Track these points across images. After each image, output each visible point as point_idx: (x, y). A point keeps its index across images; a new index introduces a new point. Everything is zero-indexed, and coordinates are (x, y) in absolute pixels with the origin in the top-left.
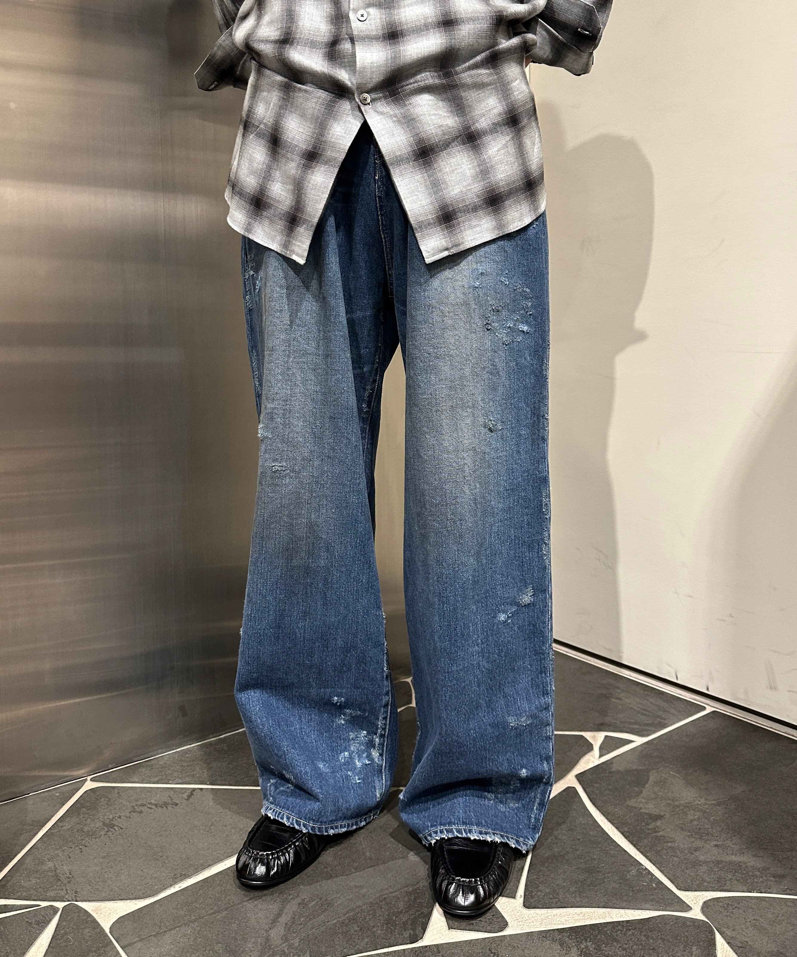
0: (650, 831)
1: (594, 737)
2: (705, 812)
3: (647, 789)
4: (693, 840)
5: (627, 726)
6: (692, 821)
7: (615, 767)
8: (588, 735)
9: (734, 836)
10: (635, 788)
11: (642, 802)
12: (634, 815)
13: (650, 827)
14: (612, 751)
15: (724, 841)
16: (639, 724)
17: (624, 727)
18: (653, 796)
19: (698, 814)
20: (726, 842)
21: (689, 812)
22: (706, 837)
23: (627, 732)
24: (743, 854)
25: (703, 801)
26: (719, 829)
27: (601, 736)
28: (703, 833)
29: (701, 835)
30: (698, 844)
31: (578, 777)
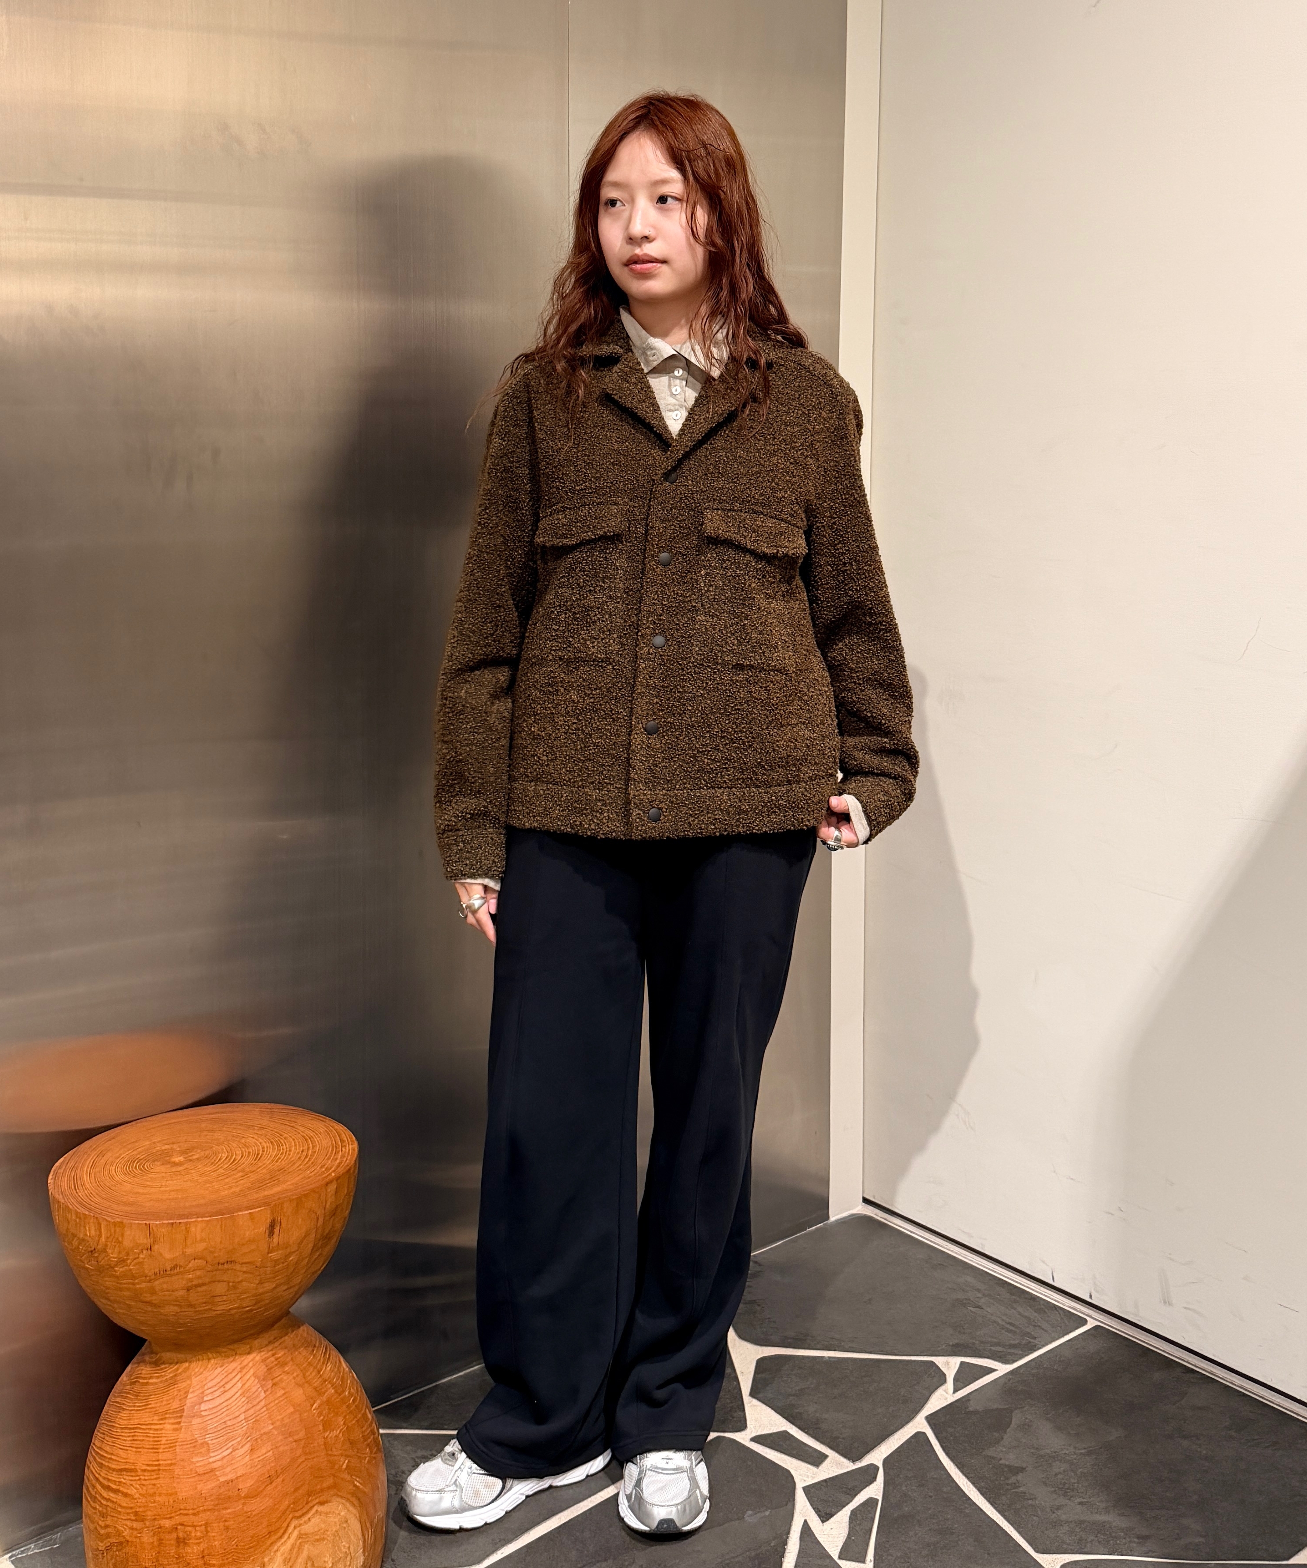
0: (1009, 1487)
1: (948, 1364)
2: (1072, 1463)
3: (1009, 1434)
4: (1055, 1496)
5: (988, 1348)
6: (1056, 1475)
7: (974, 1405)
8: (940, 1361)
9: (1102, 1492)
10: (995, 1434)
11: (1002, 1451)
12: (993, 1467)
13: (1010, 1482)
14: (972, 1383)
15: (1090, 1498)
16: (1002, 1345)
17: (985, 1351)
18: (1016, 1443)
19: (1065, 1466)
20: (1092, 1499)
21: (1054, 1464)
22: (1072, 1493)
23: (989, 1358)
24: (1107, 1511)
25: (1073, 1449)
26: (1087, 1483)
27: (956, 1362)
28: (1068, 1489)
29: (1066, 1491)
30: (1062, 1501)
31: (930, 1419)
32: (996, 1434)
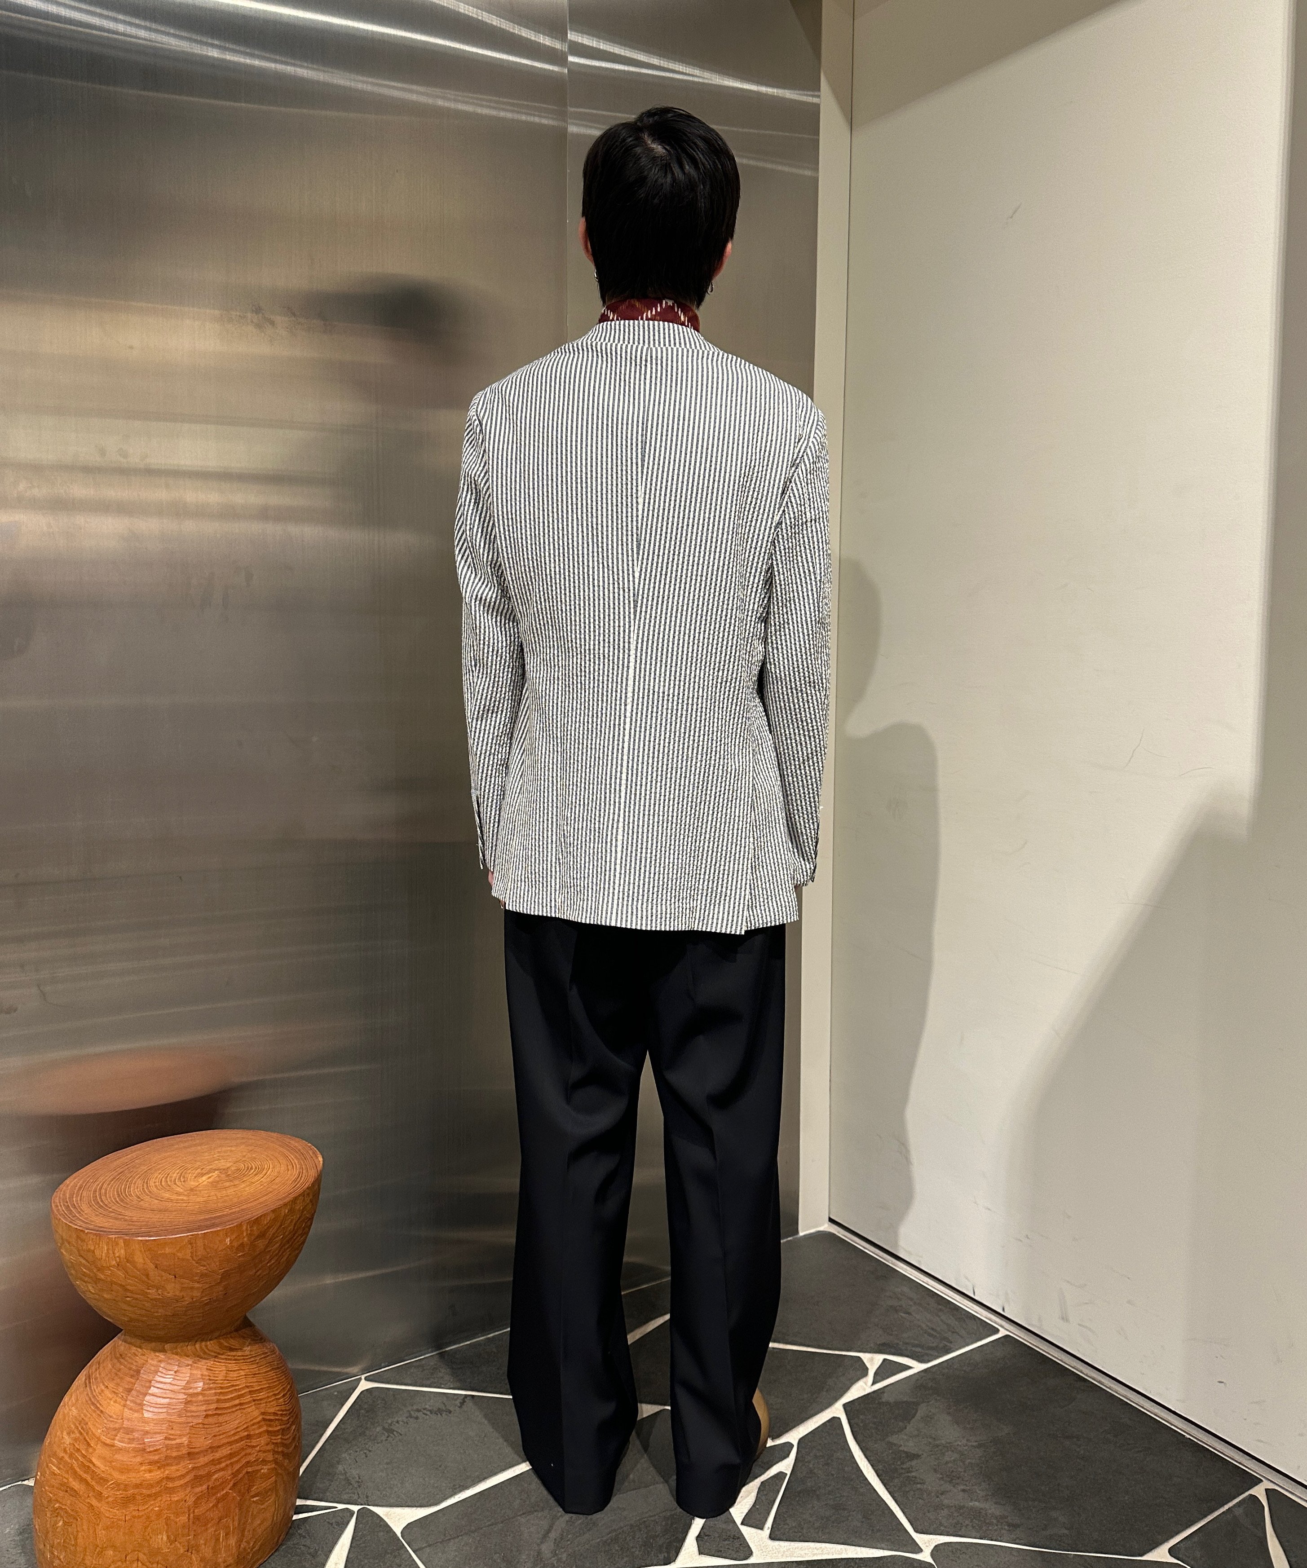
0: (901, 1472)
1: (872, 1360)
2: (962, 1454)
3: (911, 1425)
4: (941, 1482)
5: (909, 1348)
6: (947, 1463)
7: (885, 1398)
8: (865, 1357)
9: (984, 1481)
11: (903, 1439)
12: (891, 1452)
13: (904, 1467)
14: (888, 1378)
15: (972, 1486)
16: (922, 1347)
17: (906, 1350)
18: (916, 1433)
19: (956, 1456)
21: (946, 1453)
22: (956, 1481)
23: (907, 1356)
24: (985, 1498)
25: (964, 1441)
26: (971, 1472)
27: (879, 1358)
29: (952, 1478)
30: (947, 1486)
31: (845, 1406)
32: (901, 1424)
